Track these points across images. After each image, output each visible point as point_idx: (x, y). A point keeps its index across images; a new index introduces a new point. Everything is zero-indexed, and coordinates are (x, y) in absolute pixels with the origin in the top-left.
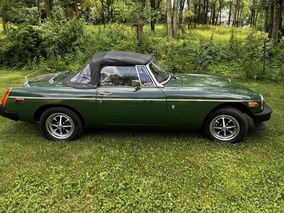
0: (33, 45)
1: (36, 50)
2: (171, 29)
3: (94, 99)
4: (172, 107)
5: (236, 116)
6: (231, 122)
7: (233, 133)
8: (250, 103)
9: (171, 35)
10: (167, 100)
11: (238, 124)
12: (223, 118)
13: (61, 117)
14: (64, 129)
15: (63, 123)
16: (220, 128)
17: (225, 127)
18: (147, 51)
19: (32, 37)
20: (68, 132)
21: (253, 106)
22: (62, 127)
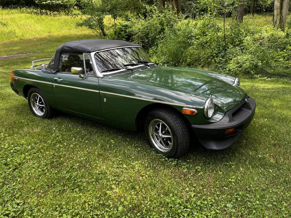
0: (124, 39)
2: (279, 16)
3: (51, 83)
4: (104, 100)
5: (167, 122)
6: (168, 130)
7: (171, 145)
8: (183, 108)
9: (278, 23)
10: (99, 92)
11: (171, 134)
12: (161, 124)
13: (39, 97)
14: (41, 107)
15: (40, 103)
16: (157, 135)
17: (160, 135)
18: (232, 44)
19: (125, 32)
20: (44, 111)
21: (187, 113)
22: (38, 105)
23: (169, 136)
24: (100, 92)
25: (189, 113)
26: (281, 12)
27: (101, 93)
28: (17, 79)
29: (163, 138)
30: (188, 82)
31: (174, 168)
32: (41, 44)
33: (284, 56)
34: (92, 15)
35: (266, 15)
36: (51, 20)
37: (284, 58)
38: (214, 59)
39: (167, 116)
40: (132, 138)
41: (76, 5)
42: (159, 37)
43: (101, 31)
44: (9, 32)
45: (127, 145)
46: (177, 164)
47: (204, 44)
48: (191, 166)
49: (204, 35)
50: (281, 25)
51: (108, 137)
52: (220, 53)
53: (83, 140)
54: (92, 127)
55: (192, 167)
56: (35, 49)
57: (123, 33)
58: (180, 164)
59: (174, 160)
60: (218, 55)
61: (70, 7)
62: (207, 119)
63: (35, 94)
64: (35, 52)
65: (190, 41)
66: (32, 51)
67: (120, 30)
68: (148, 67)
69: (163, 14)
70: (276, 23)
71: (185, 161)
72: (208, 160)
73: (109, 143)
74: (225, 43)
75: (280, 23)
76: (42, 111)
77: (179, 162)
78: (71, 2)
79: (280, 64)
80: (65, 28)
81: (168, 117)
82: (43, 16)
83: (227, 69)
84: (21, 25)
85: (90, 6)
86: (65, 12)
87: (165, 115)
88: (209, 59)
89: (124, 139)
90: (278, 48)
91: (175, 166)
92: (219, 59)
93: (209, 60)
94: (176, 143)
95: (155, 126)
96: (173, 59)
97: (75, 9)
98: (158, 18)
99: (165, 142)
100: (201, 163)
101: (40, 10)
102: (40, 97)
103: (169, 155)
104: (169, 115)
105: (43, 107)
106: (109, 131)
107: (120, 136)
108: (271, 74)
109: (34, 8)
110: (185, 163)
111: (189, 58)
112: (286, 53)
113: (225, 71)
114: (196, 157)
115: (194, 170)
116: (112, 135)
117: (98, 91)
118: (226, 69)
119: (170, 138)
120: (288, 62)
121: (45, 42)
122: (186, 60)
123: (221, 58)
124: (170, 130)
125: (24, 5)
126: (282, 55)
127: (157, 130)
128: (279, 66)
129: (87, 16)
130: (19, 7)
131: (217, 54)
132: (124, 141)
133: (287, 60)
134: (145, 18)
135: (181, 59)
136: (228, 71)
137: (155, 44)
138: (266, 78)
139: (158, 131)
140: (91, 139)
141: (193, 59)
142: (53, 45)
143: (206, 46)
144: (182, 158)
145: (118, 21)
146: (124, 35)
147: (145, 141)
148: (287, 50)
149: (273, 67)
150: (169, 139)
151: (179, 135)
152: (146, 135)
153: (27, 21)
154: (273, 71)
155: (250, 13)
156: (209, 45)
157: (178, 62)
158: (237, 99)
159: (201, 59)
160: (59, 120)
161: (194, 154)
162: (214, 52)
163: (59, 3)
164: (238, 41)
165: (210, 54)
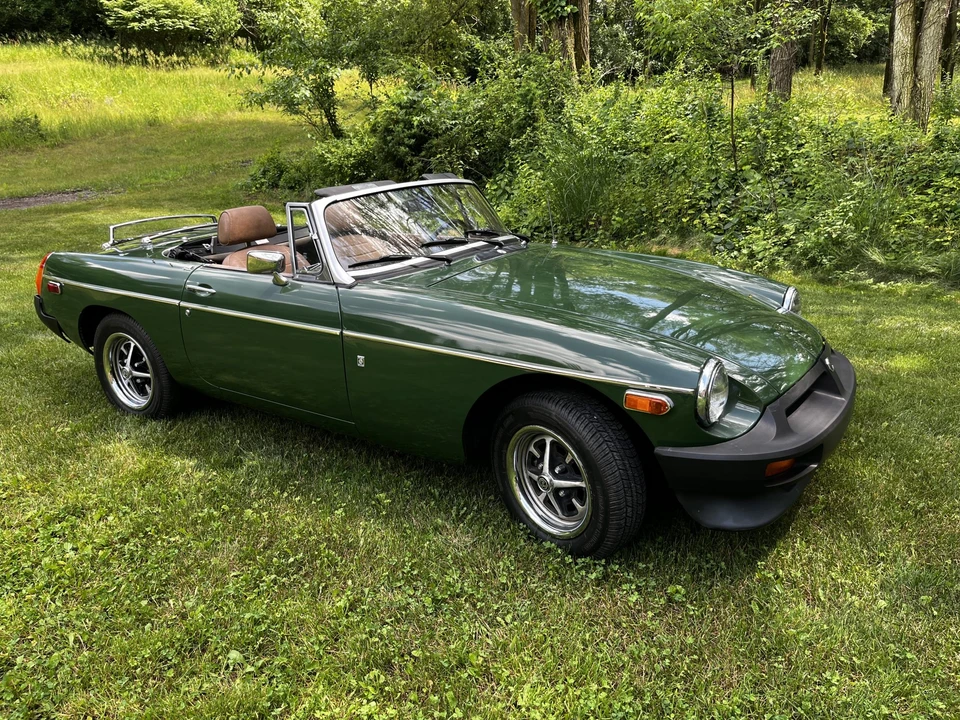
0: (403, 148)
1: (411, 164)
2: (908, 80)
3: (176, 302)
4: (356, 360)
5: (574, 438)
6: (573, 464)
7: (583, 513)
8: (628, 392)
9: (906, 101)
10: (342, 333)
11: (585, 476)
12: (548, 441)
13: (132, 345)
14: (138, 381)
15: (136, 365)
16: (536, 477)
17: (548, 477)
18: (757, 169)
19: (409, 125)
20: (149, 391)
21: (640, 409)
22: (131, 373)
23: (578, 483)
24: (346, 332)
25: (647, 409)
26: (915, 65)
27: (348, 336)
28: (58, 284)
29: (557, 490)
30: (615, 299)
31: (594, 592)
32: (123, 161)
33: (926, 210)
34: (295, 68)
35: (861, 71)
36: (159, 83)
37: (929, 217)
38: (700, 218)
39: (570, 418)
40: (447, 486)
41: (242, 33)
42: (519, 144)
43: (325, 121)
44: (19, 122)
45: (432, 510)
46: (606, 577)
47: (666, 167)
48: (653, 583)
49: (667, 137)
50: (915, 107)
51: (366, 481)
52: (718, 196)
53: (286, 494)
54: (311, 446)
55: (654, 588)
56: (104, 178)
57: (400, 129)
58: (616, 578)
59: (595, 565)
60: (714, 204)
61: (220, 42)
62: (707, 428)
63: (120, 337)
64: (106, 190)
65: (623, 157)
66: (95, 185)
67: (389, 118)
68: (499, 251)
69: (532, 68)
70: (898, 102)
71: (630, 566)
72: (707, 562)
73: (373, 502)
74: (736, 166)
75: (912, 101)
76: (142, 391)
77: (612, 569)
78: (224, 22)
79: (914, 236)
80: (204, 109)
81: (574, 421)
82: (132, 71)
83: (745, 251)
84: (57, 98)
85: (290, 40)
86: (204, 57)
87: (564, 413)
88: (683, 216)
89: (421, 491)
90: (908, 183)
91: (598, 582)
92: (715, 219)
93: (684, 220)
94: (602, 508)
95: (528, 447)
96: (565, 216)
97: (238, 47)
98: (514, 80)
99: (563, 502)
100: (684, 572)
101: (122, 50)
102: (135, 347)
103: (577, 547)
104: (578, 414)
105: (147, 381)
106: (368, 463)
107: (408, 478)
108: (887, 269)
109: (98, 43)
110: (631, 574)
111: (620, 215)
112: (936, 200)
113: (736, 257)
114: (666, 553)
115: (662, 596)
116: (380, 475)
117: (337, 332)
118: (739, 250)
119: (579, 489)
120: (941, 228)
121: (136, 155)
122: (609, 220)
123: (722, 216)
124: (581, 464)
125: (68, 30)
126: (922, 208)
127: (534, 463)
128: (913, 242)
129: (279, 71)
130: (52, 39)
131: (709, 201)
132: (422, 497)
133: (937, 225)
134: (472, 80)
135: (591, 216)
136: (746, 258)
137: (507, 165)
138: (871, 281)
139: (538, 463)
140: (310, 490)
141: (631, 215)
142: (163, 166)
143: (675, 176)
144: (621, 557)
145: (381, 88)
146: (402, 136)
147: (492, 497)
148: (938, 190)
149: (894, 247)
150: (579, 493)
151: (613, 482)
152: (498, 477)
153: (76, 84)
154: (893, 258)
155: (810, 66)
156: (684, 173)
157: (581, 226)
158: (796, 359)
159: (657, 218)
160: (201, 423)
161: (659, 544)
162: (701, 194)
163: (186, 28)
164: (779, 160)
165: (687, 201)
